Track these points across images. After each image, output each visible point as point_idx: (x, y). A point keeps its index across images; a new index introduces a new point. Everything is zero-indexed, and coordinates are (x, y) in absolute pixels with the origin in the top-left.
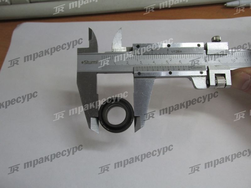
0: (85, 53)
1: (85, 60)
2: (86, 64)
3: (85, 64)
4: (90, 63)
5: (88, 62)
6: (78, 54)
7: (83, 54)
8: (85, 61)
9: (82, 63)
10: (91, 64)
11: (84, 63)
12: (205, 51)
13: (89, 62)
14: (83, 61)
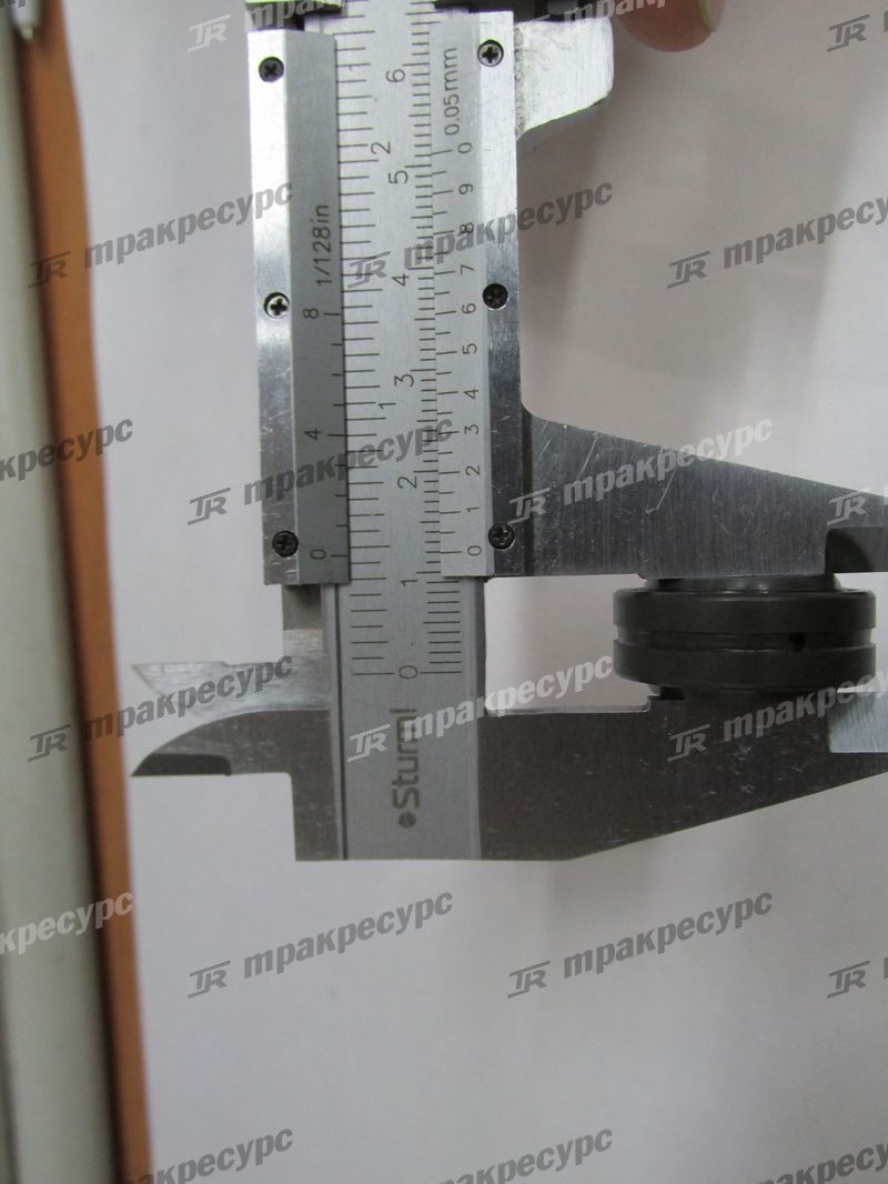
0: (331, 801)
1: (388, 800)
2: (416, 792)
3: (417, 803)
4: (411, 765)
5: (406, 777)
6: (346, 857)
7: (339, 821)
8: (395, 803)
9: (407, 821)
10: (416, 760)
11: (410, 807)
12: (311, 27)
13: (401, 771)
14: (398, 812)
